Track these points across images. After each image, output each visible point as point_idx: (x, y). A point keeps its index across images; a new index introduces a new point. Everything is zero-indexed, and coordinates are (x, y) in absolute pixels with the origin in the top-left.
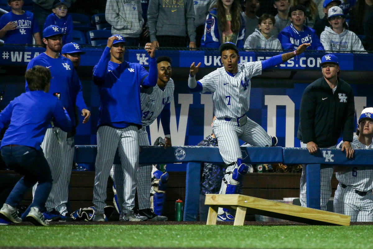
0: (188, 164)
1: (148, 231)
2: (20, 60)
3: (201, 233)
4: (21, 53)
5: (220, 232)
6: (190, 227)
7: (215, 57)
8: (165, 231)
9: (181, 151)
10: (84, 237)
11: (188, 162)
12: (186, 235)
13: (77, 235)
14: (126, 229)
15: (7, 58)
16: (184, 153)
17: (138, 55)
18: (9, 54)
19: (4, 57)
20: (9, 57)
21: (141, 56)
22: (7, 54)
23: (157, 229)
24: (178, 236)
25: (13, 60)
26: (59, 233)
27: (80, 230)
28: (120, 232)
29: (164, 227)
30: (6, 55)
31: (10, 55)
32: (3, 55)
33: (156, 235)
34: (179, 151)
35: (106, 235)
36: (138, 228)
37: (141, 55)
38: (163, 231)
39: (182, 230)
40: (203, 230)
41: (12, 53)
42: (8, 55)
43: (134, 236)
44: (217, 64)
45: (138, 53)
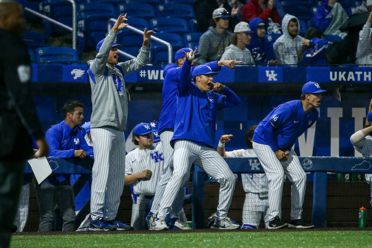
0: (315, 173)
1: (276, 237)
2: (156, 78)
3: (326, 239)
4: (157, 71)
5: (345, 238)
6: (316, 233)
7: (340, 73)
8: (292, 237)
9: (309, 161)
10: (215, 244)
11: (314, 171)
12: (311, 240)
13: (208, 242)
14: (255, 236)
15: (144, 76)
16: (311, 163)
17: (267, 72)
18: (146, 72)
19: (141, 75)
20: (146, 75)
21: (270, 73)
22: (144, 72)
23: (285, 235)
24: (304, 242)
25: (150, 78)
26: (192, 240)
27: (212, 238)
28: (250, 239)
29: (292, 234)
30: (143, 74)
31: (147, 74)
32: (141, 74)
33: (283, 241)
34: (306, 162)
35: (236, 241)
36: (266, 235)
37: (270, 71)
38: (290, 238)
39: (308, 236)
40: (328, 236)
41: (149, 71)
42: (145, 74)
43: (262, 242)
44: (342, 79)
45: (267, 70)
